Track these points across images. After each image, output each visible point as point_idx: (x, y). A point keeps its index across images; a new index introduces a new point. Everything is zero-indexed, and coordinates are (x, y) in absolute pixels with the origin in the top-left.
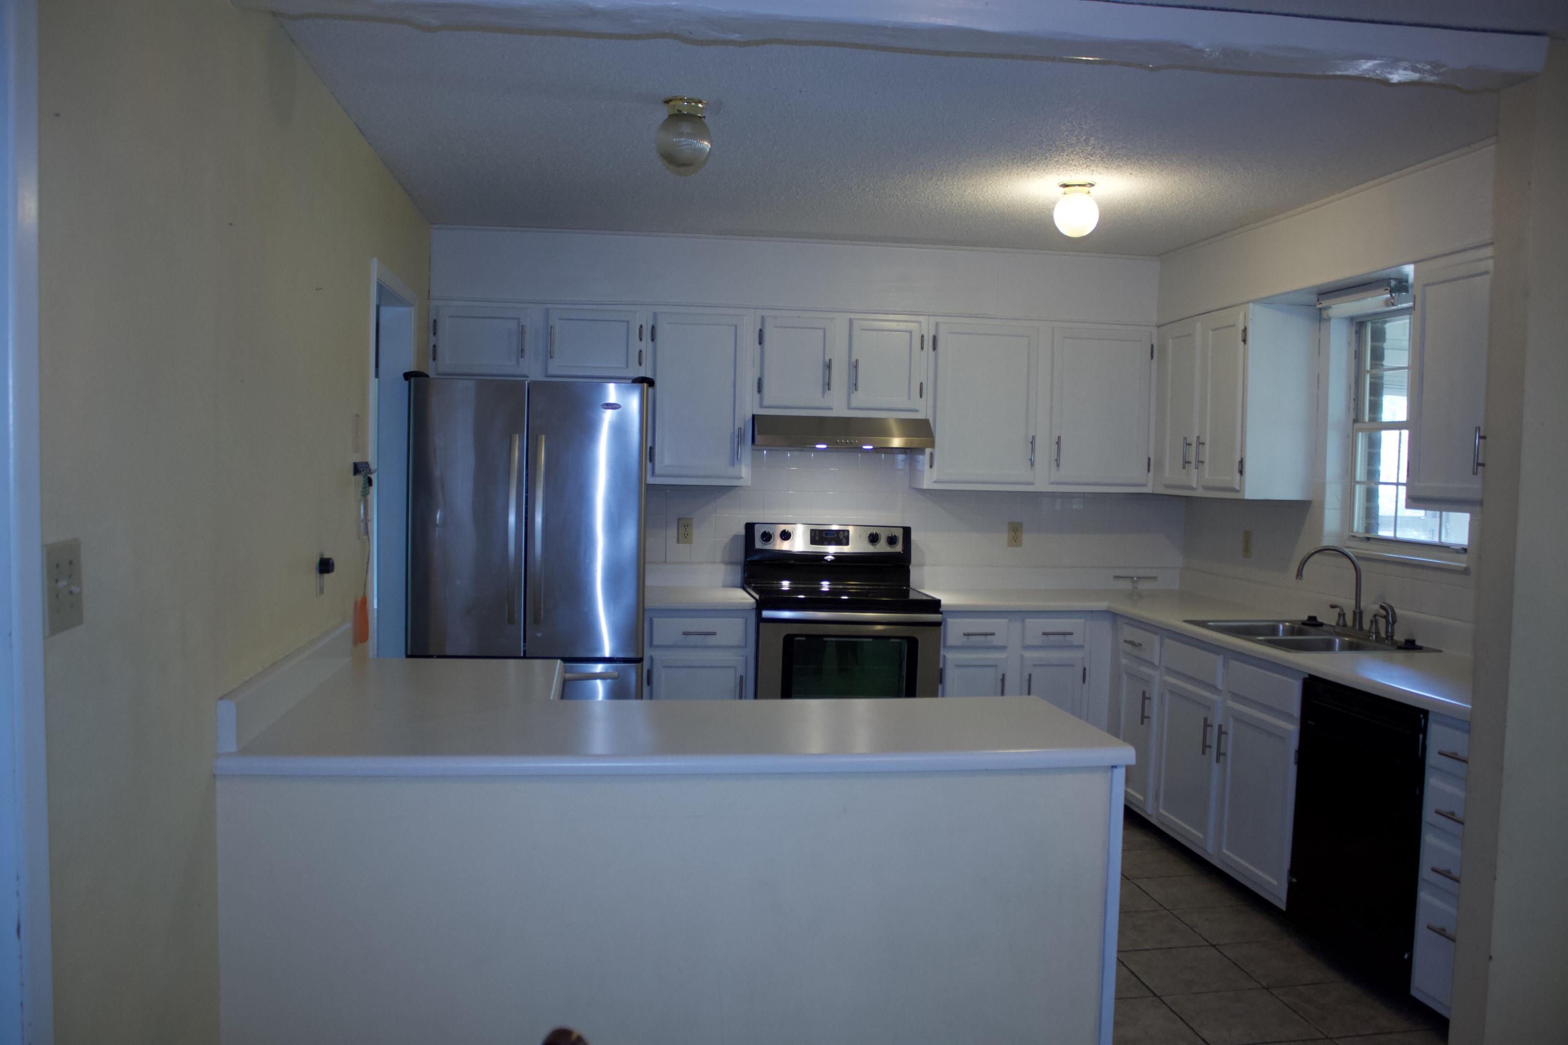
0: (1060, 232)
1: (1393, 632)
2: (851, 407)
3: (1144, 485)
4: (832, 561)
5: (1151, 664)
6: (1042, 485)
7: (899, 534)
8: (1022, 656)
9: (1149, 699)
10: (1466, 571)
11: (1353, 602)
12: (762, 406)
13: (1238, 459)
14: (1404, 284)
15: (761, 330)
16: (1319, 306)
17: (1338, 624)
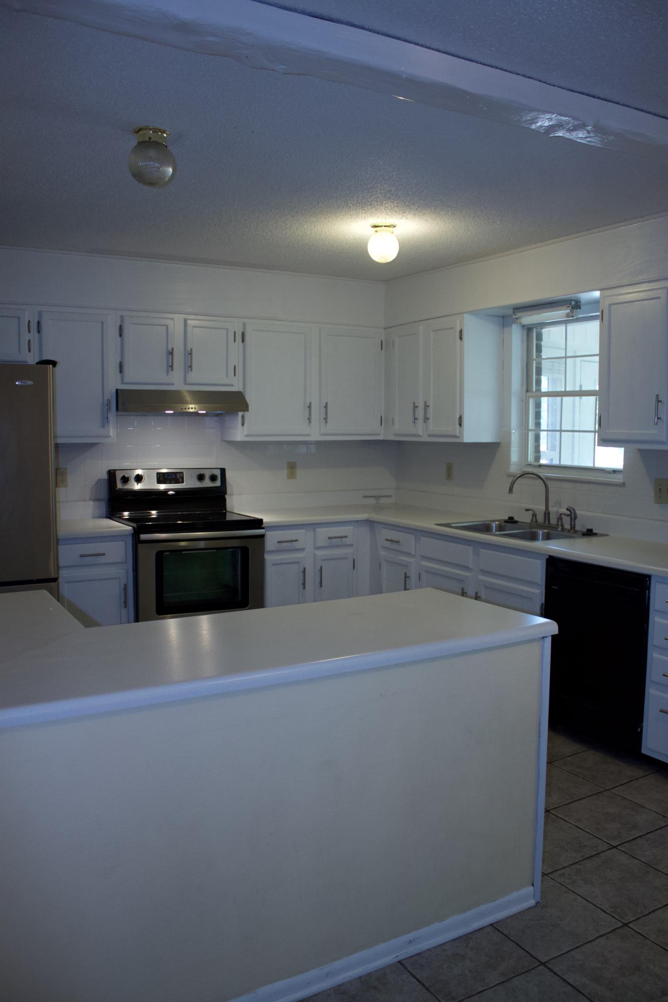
0: (371, 259)
1: (574, 525)
2: (187, 383)
3: (378, 435)
4: (172, 495)
5: (409, 554)
6: (316, 437)
7: (218, 473)
8: (315, 554)
9: (409, 577)
10: (623, 485)
11: (543, 508)
12: (123, 383)
13: (458, 416)
14: (579, 304)
15: (120, 326)
16: (514, 317)
17: (532, 521)
